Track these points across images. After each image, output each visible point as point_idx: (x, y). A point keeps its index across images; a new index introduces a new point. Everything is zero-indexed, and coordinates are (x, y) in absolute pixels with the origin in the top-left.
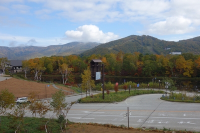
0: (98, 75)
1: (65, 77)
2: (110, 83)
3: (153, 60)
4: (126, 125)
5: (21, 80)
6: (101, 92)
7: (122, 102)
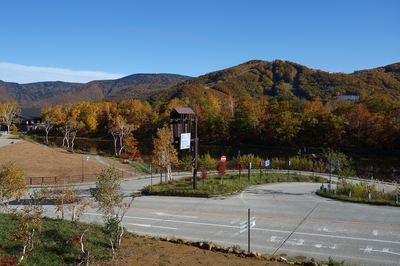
0: (186, 141)
1: (118, 141)
2: (209, 156)
3: (296, 111)
4: (243, 246)
5: (39, 146)
6: (190, 174)
7: (234, 197)
